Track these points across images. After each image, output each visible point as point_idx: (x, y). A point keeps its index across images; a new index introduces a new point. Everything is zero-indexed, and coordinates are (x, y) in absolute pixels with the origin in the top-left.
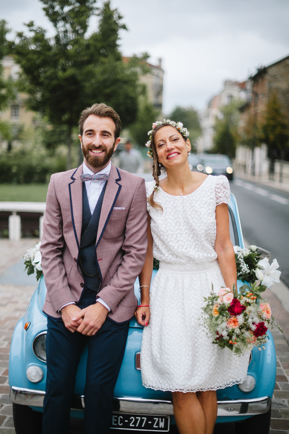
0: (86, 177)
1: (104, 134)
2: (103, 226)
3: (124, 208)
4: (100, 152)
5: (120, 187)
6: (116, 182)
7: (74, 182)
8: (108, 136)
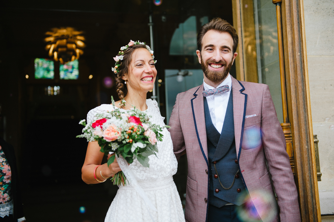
0: (208, 92)
1: (224, 49)
2: (240, 137)
3: (255, 115)
4: (219, 67)
5: (246, 96)
6: (241, 93)
7: (196, 97)
8: (228, 51)
